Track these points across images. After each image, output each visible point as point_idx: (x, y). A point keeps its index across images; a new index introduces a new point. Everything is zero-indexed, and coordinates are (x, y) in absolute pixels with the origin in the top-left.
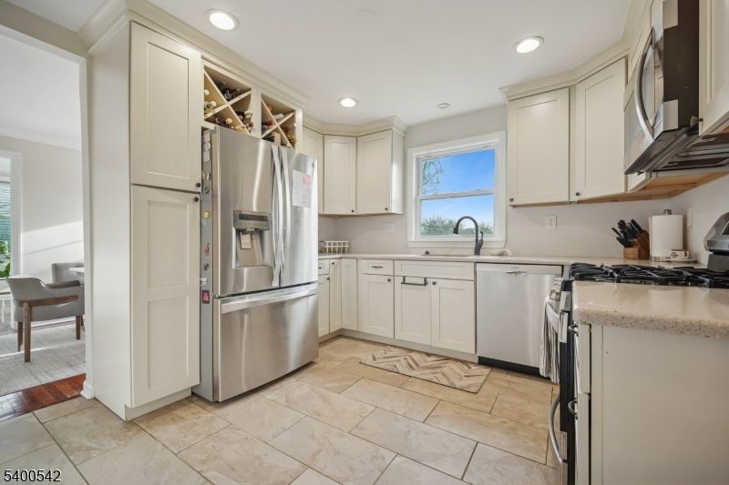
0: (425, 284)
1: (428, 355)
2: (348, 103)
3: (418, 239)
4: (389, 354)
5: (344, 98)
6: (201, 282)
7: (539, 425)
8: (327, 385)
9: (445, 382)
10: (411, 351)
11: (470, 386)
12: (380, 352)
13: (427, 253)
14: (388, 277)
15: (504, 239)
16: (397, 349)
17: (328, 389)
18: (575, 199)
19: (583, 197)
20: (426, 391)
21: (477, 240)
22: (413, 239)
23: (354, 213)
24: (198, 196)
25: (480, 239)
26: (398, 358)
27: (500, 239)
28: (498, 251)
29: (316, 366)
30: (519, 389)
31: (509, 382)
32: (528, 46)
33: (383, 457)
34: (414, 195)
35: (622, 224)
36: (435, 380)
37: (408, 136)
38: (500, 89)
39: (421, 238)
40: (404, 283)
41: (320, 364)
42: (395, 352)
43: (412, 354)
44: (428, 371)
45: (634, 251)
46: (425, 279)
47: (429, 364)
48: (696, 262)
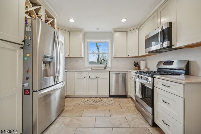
0: (96, 78)
1: (96, 98)
2: (72, 21)
3: (88, 65)
4: (86, 100)
5: (70, 19)
6: (23, 86)
7: (132, 108)
8: (74, 115)
9: (106, 104)
10: (91, 98)
11: (112, 103)
12: (83, 100)
13: (92, 69)
14: (85, 77)
15: (111, 65)
16: (87, 98)
17: (76, 116)
18: (128, 56)
19: (129, 56)
20: (104, 108)
21: (105, 65)
22: (87, 65)
23: (69, 57)
24: (22, 46)
25: (106, 65)
26: (89, 101)
27: (110, 65)
28: (110, 68)
29: (65, 110)
30: (122, 101)
31: (118, 100)
32: (124, 20)
33: (110, 130)
34: (87, 52)
35: (135, 62)
36: (104, 104)
37: (86, 35)
38: (112, 28)
39: (89, 65)
40: (89, 78)
41: (66, 109)
42: (87, 99)
43: (92, 98)
44: (100, 102)
45: (137, 68)
46: (96, 76)
47: (99, 100)
48: (149, 70)
